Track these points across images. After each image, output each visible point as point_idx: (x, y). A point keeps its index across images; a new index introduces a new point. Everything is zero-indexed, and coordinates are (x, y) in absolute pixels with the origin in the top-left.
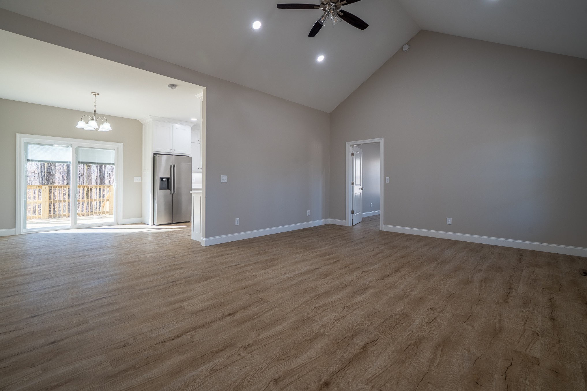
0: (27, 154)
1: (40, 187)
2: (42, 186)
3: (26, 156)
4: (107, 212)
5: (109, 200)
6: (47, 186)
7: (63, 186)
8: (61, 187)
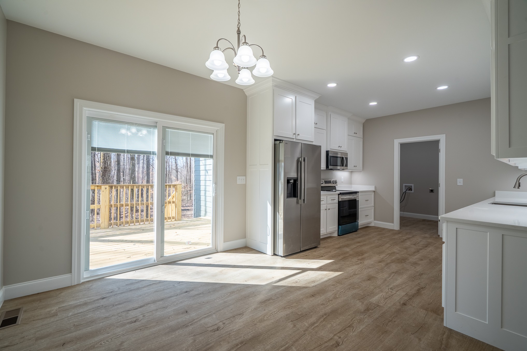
0: (91, 138)
1: (99, 187)
2: (102, 186)
3: (90, 142)
4: (173, 218)
5: (175, 203)
6: (107, 187)
7: (126, 186)
8: (123, 188)
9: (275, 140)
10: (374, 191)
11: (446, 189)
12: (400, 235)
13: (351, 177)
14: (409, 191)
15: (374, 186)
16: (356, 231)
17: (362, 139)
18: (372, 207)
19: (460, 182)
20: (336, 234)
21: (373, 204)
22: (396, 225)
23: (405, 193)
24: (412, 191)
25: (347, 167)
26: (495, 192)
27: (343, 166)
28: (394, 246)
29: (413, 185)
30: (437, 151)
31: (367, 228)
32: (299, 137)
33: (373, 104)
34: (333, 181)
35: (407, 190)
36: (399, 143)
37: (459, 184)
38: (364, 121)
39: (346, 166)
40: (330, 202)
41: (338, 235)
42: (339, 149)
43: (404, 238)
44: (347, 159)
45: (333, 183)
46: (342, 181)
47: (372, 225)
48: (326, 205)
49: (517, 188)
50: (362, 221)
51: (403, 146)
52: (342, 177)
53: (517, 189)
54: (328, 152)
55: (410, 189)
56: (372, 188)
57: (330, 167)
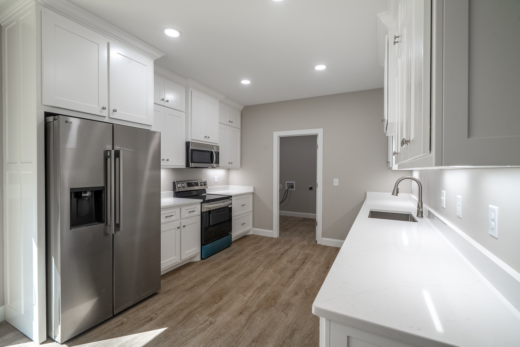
9: (47, 114)
10: (253, 193)
11: (323, 190)
12: (278, 247)
13: (228, 176)
14: (291, 189)
15: (253, 187)
16: (230, 246)
17: (240, 130)
18: (251, 211)
19: (336, 182)
20: (198, 259)
21: (251, 209)
22: (274, 233)
23: (287, 191)
24: (293, 188)
25: (219, 164)
26: (366, 193)
27: (212, 163)
28: (268, 269)
29: (294, 182)
30: (315, 147)
31: (244, 237)
32: (115, 116)
33: (246, 82)
34: (201, 183)
35: (289, 188)
36: (278, 136)
37: (335, 184)
38: (242, 108)
39: (217, 162)
40: (187, 215)
41: (202, 259)
42: (206, 140)
43: (282, 251)
44: (218, 154)
45: (201, 185)
46: (216, 182)
47: (251, 233)
48: (179, 221)
49: (395, 195)
50: (236, 233)
51: (283, 140)
52: (216, 177)
53: (394, 197)
54: (189, 144)
55: (292, 187)
56: (250, 190)
57: (192, 165)
